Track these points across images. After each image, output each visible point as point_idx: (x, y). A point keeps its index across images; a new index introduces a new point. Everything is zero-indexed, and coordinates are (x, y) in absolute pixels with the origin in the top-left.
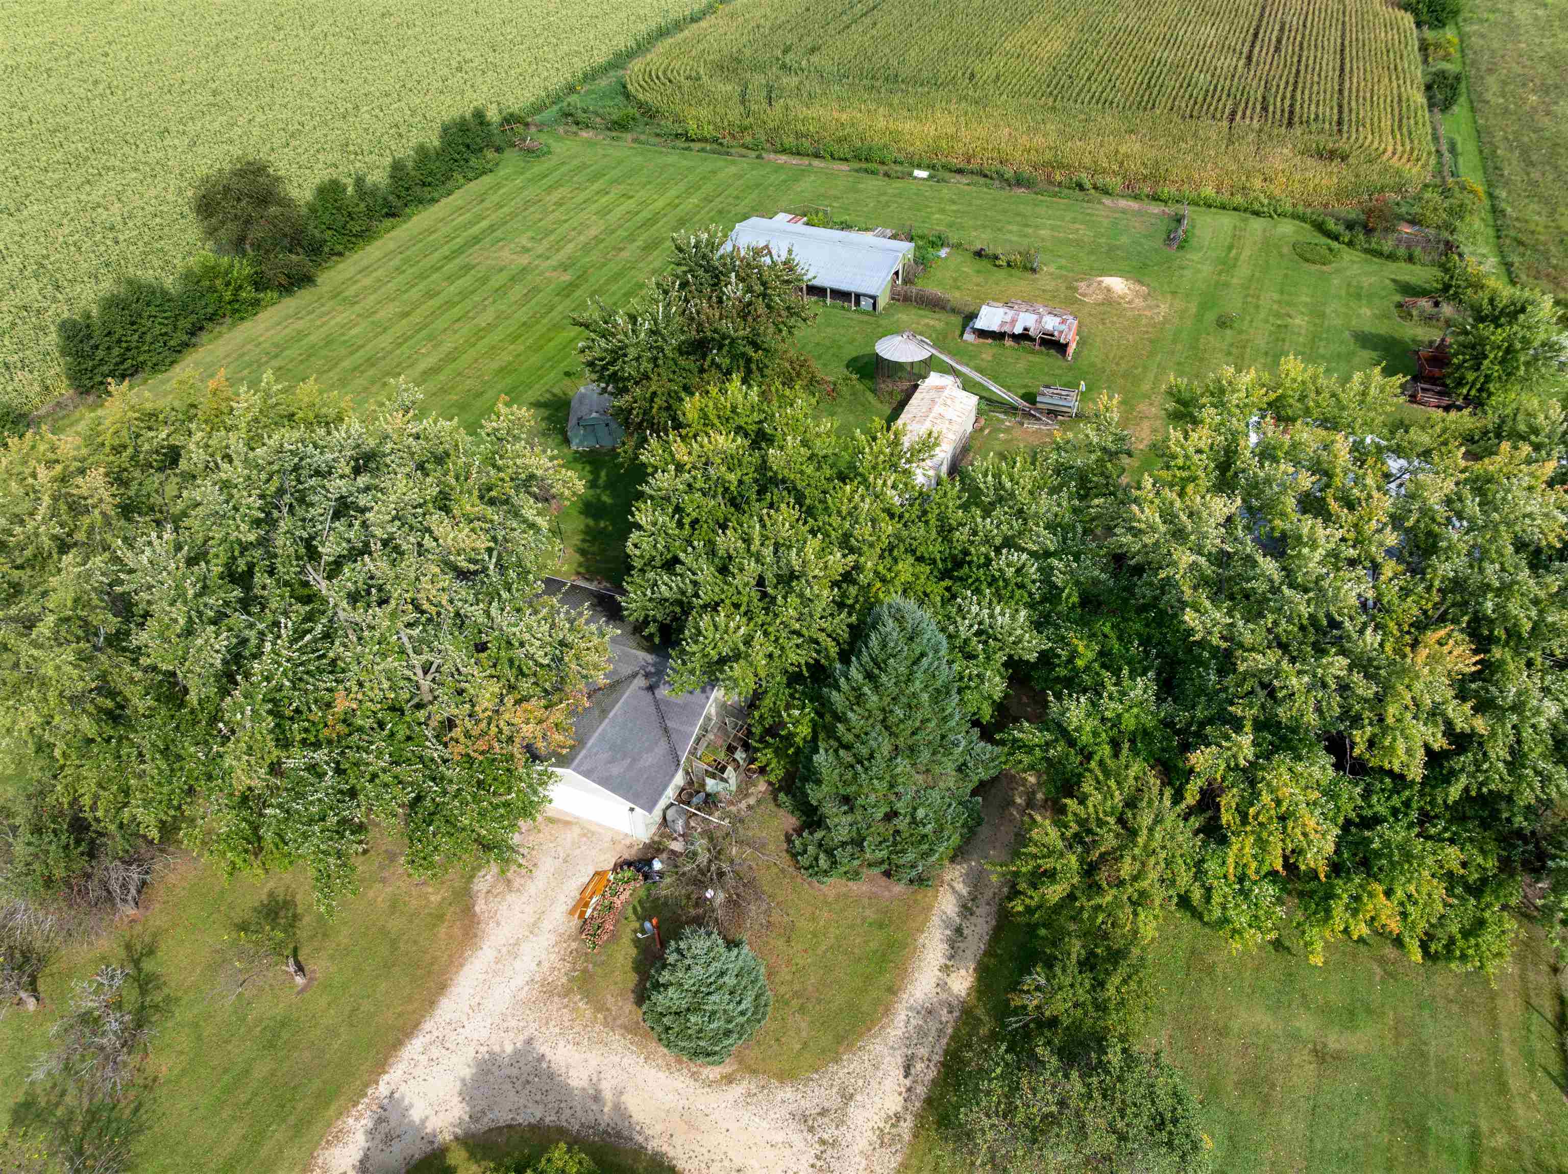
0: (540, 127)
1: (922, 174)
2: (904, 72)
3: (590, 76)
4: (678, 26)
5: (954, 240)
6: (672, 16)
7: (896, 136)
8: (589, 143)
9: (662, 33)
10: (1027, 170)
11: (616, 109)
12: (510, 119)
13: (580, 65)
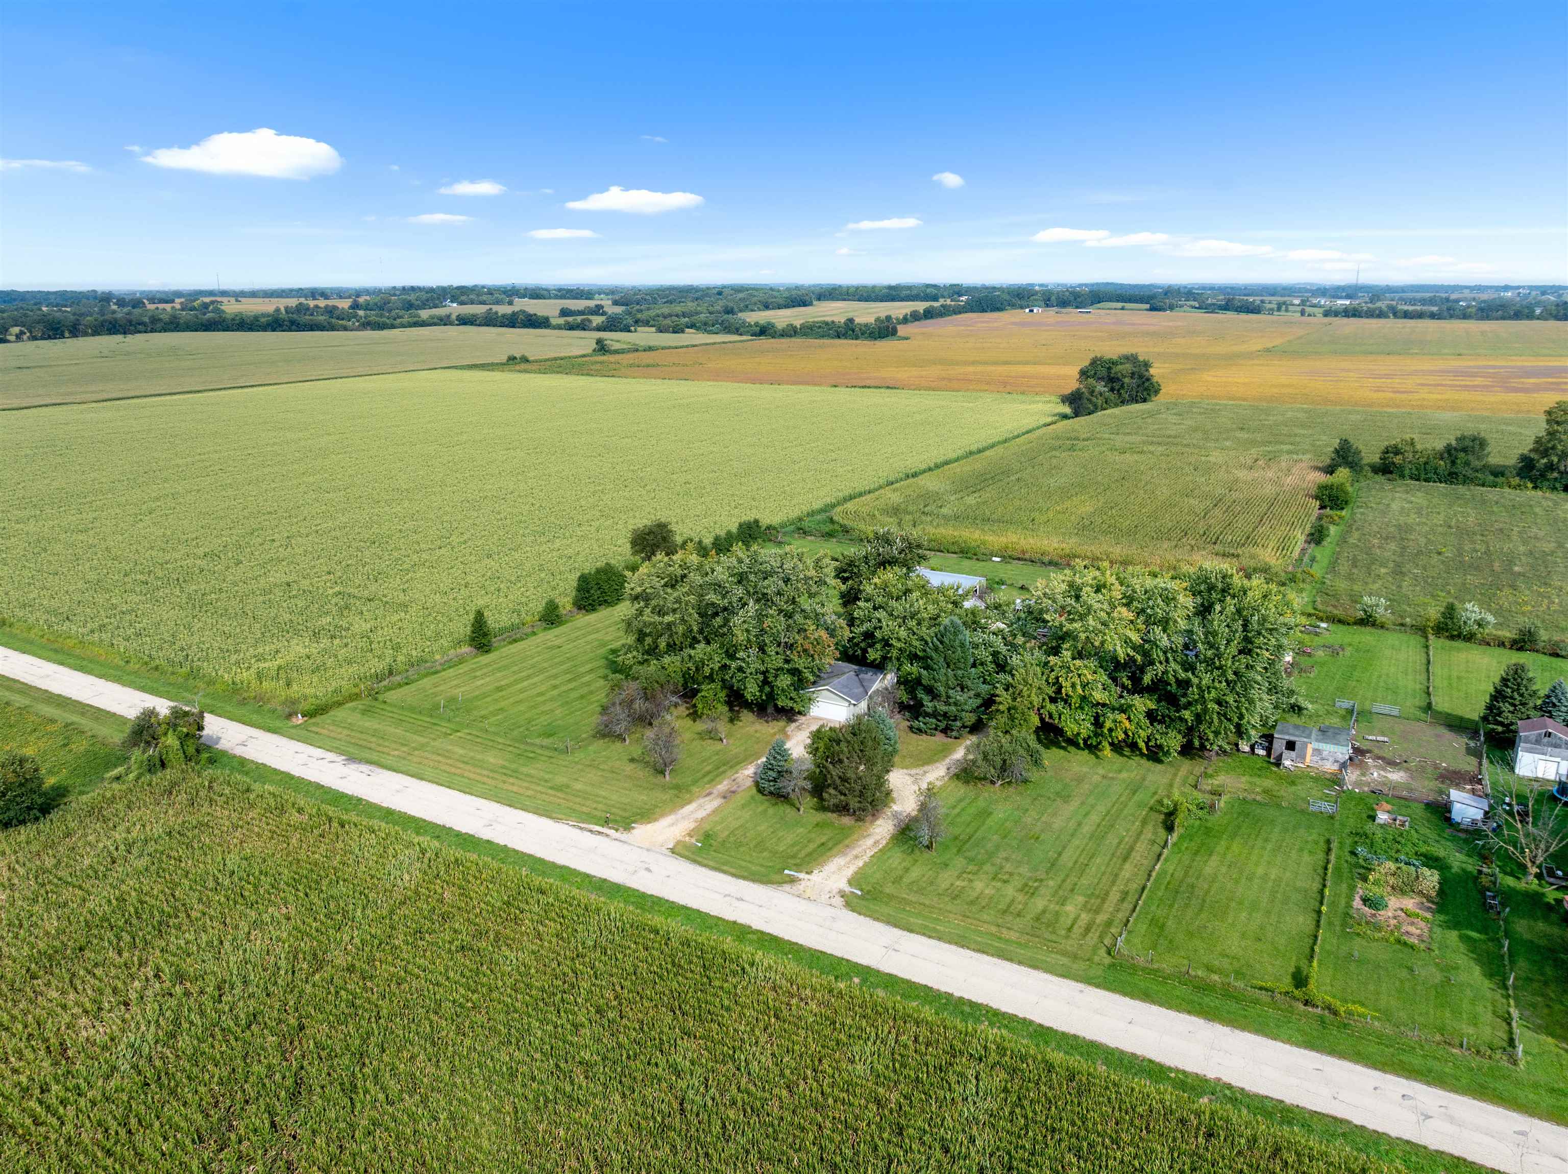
0: (785, 534)
1: (998, 559)
2: (994, 517)
3: (811, 514)
4: (861, 495)
5: (1009, 582)
6: (857, 490)
7: (984, 543)
8: (812, 541)
9: (851, 498)
10: (1056, 559)
11: (828, 528)
12: (769, 528)
13: (806, 509)
